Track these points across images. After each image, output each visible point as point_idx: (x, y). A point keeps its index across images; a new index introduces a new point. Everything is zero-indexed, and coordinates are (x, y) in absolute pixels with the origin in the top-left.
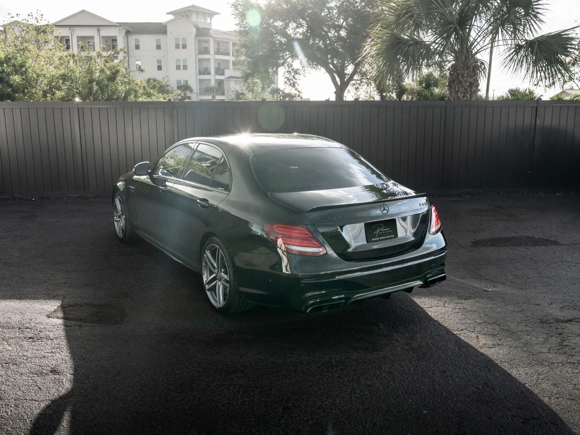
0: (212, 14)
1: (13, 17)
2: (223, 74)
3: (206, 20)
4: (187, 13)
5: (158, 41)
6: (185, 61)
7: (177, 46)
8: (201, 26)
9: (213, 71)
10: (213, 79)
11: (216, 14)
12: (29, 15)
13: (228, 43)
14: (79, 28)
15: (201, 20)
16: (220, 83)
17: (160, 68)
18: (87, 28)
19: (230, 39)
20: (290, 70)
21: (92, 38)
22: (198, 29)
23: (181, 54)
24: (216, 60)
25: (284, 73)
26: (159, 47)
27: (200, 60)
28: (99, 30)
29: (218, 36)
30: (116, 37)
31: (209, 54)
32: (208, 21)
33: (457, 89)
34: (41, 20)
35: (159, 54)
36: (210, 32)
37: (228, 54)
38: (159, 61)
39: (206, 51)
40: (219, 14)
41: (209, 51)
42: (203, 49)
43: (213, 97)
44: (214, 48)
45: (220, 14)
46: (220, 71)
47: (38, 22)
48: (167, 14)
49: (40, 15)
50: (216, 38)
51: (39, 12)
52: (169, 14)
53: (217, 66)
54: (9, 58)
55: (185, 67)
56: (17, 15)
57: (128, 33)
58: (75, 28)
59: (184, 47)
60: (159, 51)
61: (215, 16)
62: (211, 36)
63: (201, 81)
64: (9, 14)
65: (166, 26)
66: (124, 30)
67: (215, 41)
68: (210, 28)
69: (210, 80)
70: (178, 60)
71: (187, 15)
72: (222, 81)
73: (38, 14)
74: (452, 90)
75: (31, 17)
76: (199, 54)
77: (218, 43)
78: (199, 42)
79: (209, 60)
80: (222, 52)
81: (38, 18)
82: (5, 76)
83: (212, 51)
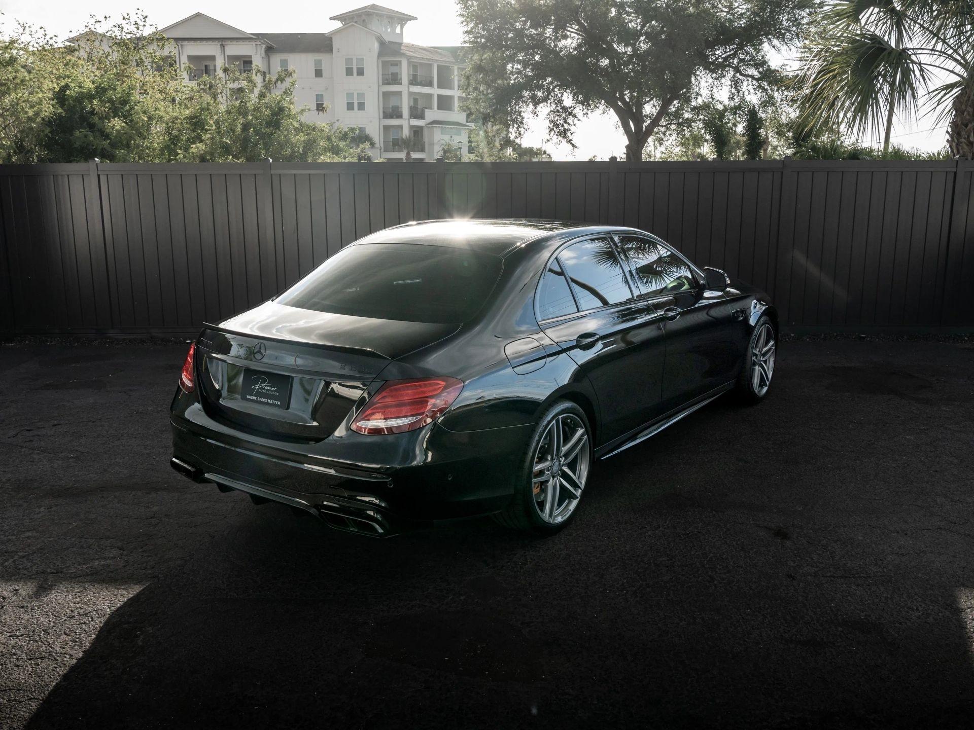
0: (403, 19)
1: (99, 22)
2: (422, 117)
3: (394, 30)
4: (364, 17)
5: (318, 63)
6: (361, 95)
7: (349, 72)
8: (387, 39)
9: (406, 112)
10: (406, 124)
11: (411, 20)
12: (124, 19)
13: (430, 66)
14: (192, 43)
15: (386, 29)
16: (417, 132)
17: (320, 108)
18: (204, 43)
19: (433, 60)
20: (559, 108)
21: (213, 58)
22: (382, 43)
23: (355, 84)
24: (411, 94)
25: (549, 114)
26: (318, 73)
27: (386, 95)
28: (223, 46)
29: (415, 55)
30: (251, 57)
31: (401, 84)
32: (398, 30)
34: (144, 26)
35: (319, 85)
36: (402, 48)
37: (430, 84)
38: (319, 97)
39: (395, 79)
40: (414, 18)
41: (401, 79)
42: (390, 76)
44: (409, 74)
45: (416, 19)
46: (417, 113)
47: (138, 29)
48: (331, 19)
49: (142, 18)
50: (411, 57)
51: (140, 12)
52: (334, 20)
53: (412, 104)
54: (103, 88)
55: (361, 106)
56: (106, 17)
57: (269, 50)
58: (185, 43)
59: (361, 72)
60: (319, 79)
61: (409, 22)
62: (404, 55)
63: (386, 128)
64: (92, 16)
65: (332, 38)
66: (264, 46)
67: (409, 63)
68: (400, 41)
69: (401, 127)
70: (350, 95)
71: (364, 21)
72: (421, 128)
73: (139, 15)
74: (963, 140)
75: (127, 21)
76: (384, 84)
77: (414, 66)
78: (385, 64)
79: (400, 94)
80: (421, 82)
81: (139, 22)
82: (96, 119)
83: (405, 79)
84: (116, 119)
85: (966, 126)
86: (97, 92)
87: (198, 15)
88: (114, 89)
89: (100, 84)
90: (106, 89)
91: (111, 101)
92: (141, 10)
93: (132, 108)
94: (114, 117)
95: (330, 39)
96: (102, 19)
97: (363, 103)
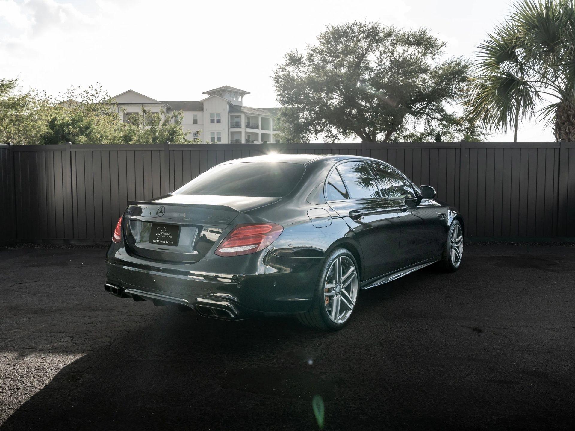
0: (242, 93)
1: (75, 89)
3: (237, 99)
4: (221, 92)
5: (195, 116)
6: (218, 133)
7: (212, 121)
8: (234, 104)
12: (89, 87)
13: (257, 118)
14: (126, 106)
15: (233, 99)
18: (133, 106)
19: (259, 115)
20: (330, 135)
21: (137, 114)
22: (231, 106)
23: (216, 127)
24: (246, 133)
25: (324, 138)
26: (195, 122)
27: (233, 134)
28: (143, 107)
29: (249, 112)
31: (241, 127)
32: (240, 99)
33: (567, 131)
34: (100, 91)
35: (196, 128)
36: (242, 108)
37: (257, 128)
39: (238, 125)
40: (249, 93)
41: (241, 125)
42: (235, 124)
44: (245, 123)
45: (250, 93)
47: (97, 93)
48: (203, 93)
49: (99, 87)
50: (247, 113)
52: (205, 94)
53: (247, 138)
54: (75, 120)
57: (169, 110)
58: (122, 105)
59: (219, 121)
60: (195, 125)
61: (246, 95)
62: (242, 112)
64: (71, 86)
65: (203, 103)
66: (166, 107)
67: (246, 116)
68: (241, 105)
70: (212, 133)
71: (221, 94)
74: (562, 132)
75: (91, 89)
76: (231, 127)
77: (248, 118)
78: (232, 117)
79: (240, 133)
80: (252, 126)
81: (98, 89)
82: (71, 136)
83: (243, 125)
84: (82, 136)
85: (564, 124)
86: (72, 123)
87: (130, 91)
88: (82, 121)
89: (74, 118)
90: (77, 121)
91: (79, 127)
92: (99, 83)
93: (91, 131)
94: (81, 135)
95: (203, 104)
96: (77, 88)
97: (220, 138)
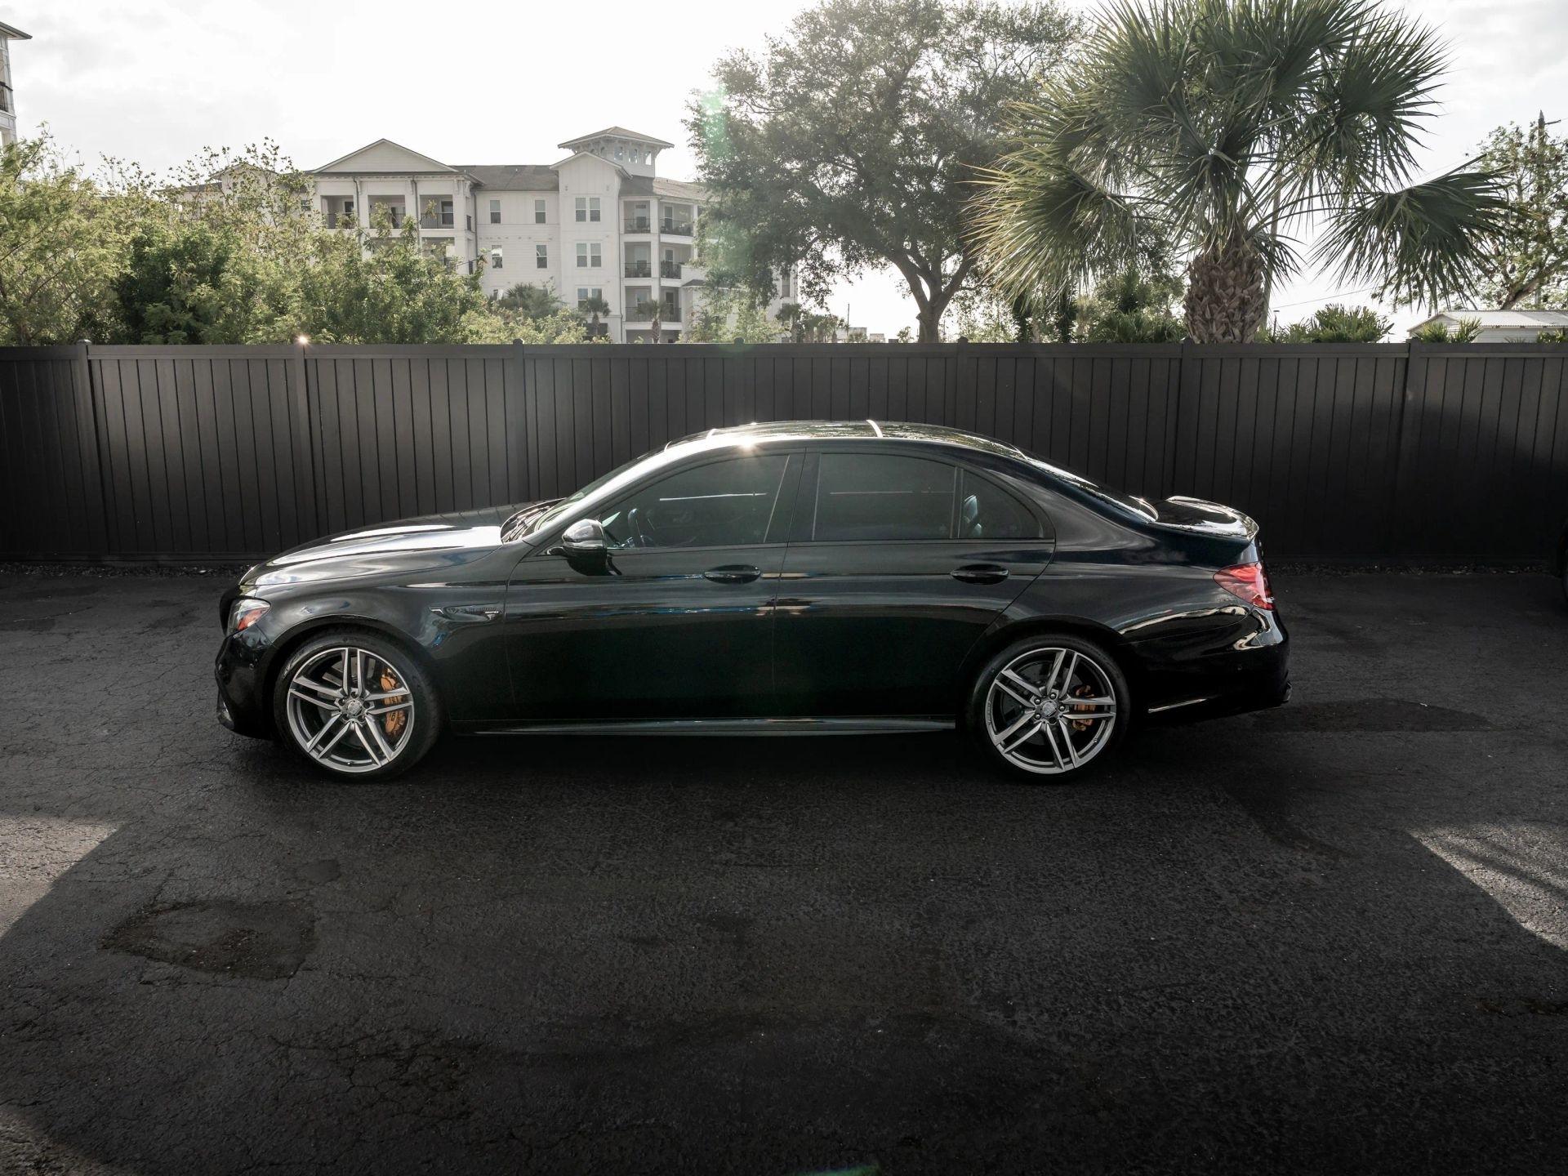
0: (655, 147)
1: (214, 155)
2: (677, 275)
3: (642, 160)
4: (603, 144)
5: (540, 204)
6: (596, 247)
7: (580, 216)
8: (633, 173)
9: (655, 269)
10: (655, 285)
11: (665, 147)
12: (249, 151)
13: (688, 209)
14: (374, 179)
15: (633, 161)
16: (671, 295)
17: (542, 263)
18: (390, 179)
19: (692, 199)
21: (401, 199)
22: (625, 179)
23: (589, 232)
24: (662, 245)
26: (540, 218)
27: (630, 247)
28: (414, 183)
29: (669, 194)
30: (451, 196)
31: (649, 232)
32: (648, 161)
33: (1208, 316)
35: (541, 233)
36: (653, 184)
37: (688, 232)
38: (541, 249)
39: (642, 226)
40: (671, 146)
41: (649, 226)
42: (636, 221)
43: (655, 324)
44: (660, 220)
46: (670, 269)
47: (267, 164)
49: (272, 149)
50: (663, 197)
51: (269, 142)
52: (564, 147)
53: (664, 258)
54: (193, 242)
55: (597, 261)
56: (224, 149)
57: (476, 187)
58: (365, 179)
59: (596, 217)
60: (541, 226)
61: (663, 150)
62: (654, 194)
63: (629, 290)
64: (206, 149)
65: (558, 171)
66: (469, 183)
67: (660, 204)
68: (651, 176)
69: (649, 288)
70: (581, 247)
71: (601, 149)
72: (676, 289)
73: (268, 146)
74: (1197, 317)
75: (253, 154)
76: (627, 232)
77: (668, 208)
78: (628, 205)
79: (647, 245)
80: (677, 229)
81: (268, 154)
82: (175, 288)
83: (654, 225)
84: (203, 285)
86: (185, 248)
87: (383, 143)
88: (208, 244)
89: (189, 238)
90: (198, 243)
92: (271, 139)
94: (200, 283)
95: (556, 173)
96: (220, 152)
97: (599, 258)
